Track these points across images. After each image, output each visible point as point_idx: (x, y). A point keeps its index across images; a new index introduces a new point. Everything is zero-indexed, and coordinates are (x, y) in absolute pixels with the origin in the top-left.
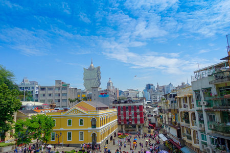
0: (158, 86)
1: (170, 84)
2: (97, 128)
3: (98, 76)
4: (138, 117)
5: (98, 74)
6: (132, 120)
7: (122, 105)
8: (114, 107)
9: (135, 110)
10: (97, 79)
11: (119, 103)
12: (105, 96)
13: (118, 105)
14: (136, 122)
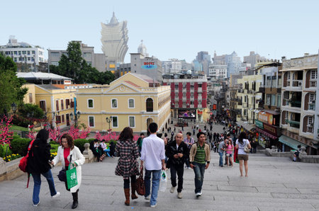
0: (215, 55)
1: (234, 52)
2: (154, 112)
3: (124, 36)
4: (200, 98)
5: (124, 33)
6: (191, 103)
7: (177, 81)
8: (164, 84)
9: (196, 89)
10: (122, 42)
11: (172, 77)
12: (150, 67)
13: (171, 81)
14: (196, 106)
